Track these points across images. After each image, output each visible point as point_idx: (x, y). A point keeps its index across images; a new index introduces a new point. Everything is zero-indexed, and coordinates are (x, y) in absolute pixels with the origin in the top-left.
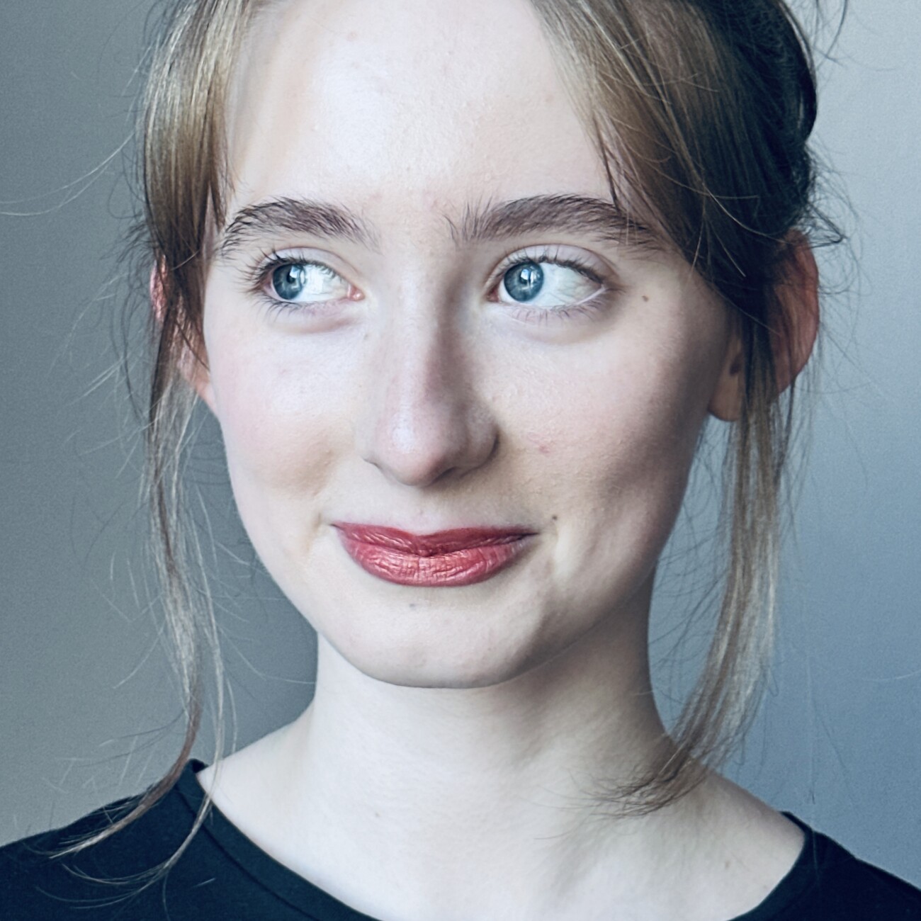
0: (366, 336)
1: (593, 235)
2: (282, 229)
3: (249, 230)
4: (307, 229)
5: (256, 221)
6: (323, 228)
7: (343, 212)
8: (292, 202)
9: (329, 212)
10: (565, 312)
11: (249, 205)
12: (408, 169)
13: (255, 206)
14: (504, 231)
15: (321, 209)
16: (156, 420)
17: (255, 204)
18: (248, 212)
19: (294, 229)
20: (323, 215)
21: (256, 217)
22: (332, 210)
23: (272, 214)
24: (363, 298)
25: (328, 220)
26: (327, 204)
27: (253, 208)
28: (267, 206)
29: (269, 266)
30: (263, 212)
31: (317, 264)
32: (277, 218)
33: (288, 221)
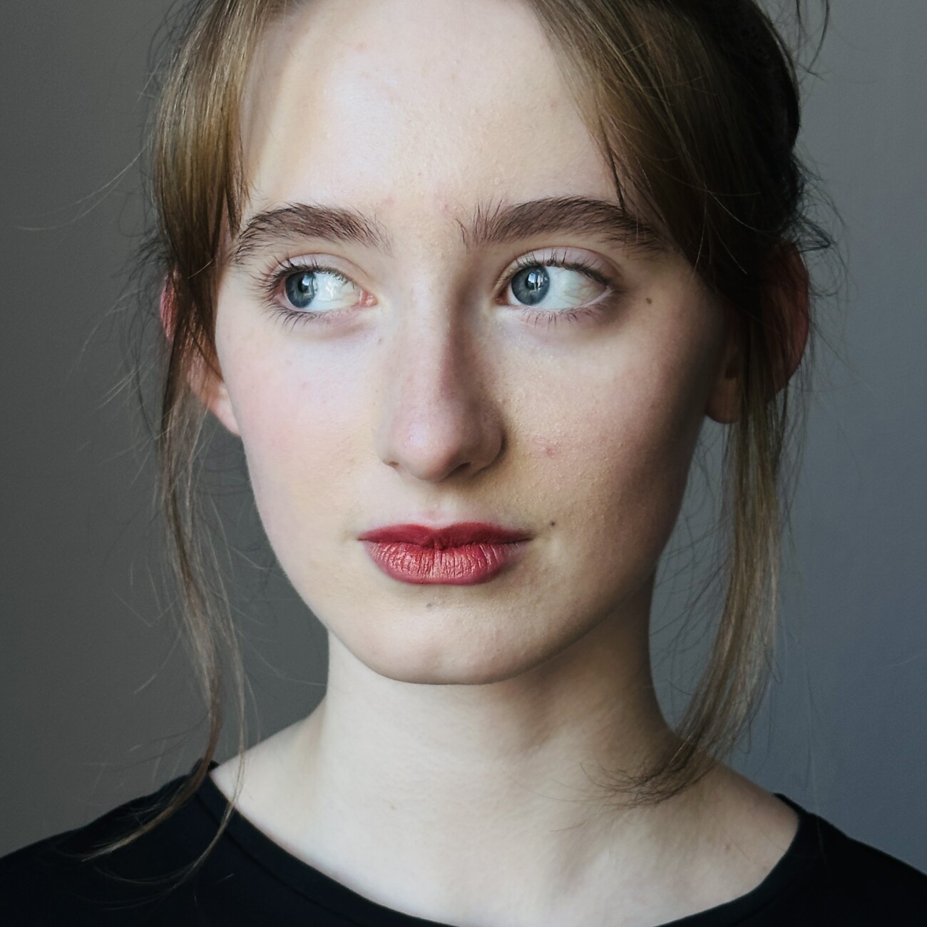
0: (380, 340)
1: (600, 236)
2: (296, 235)
3: (263, 235)
4: (321, 234)
5: (270, 227)
6: (337, 233)
7: (355, 216)
8: (306, 207)
9: (343, 217)
10: (573, 315)
11: (263, 211)
12: (420, 174)
13: (268, 212)
14: (513, 234)
15: (335, 214)
16: (168, 430)
17: (269, 210)
18: (262, 218)
19: (307, 234)
20: (337, 220)
21: (270, 223)
22: (345, 215)
23: (286, 220)
24: (375, 303)
25: (341, 224)
26: (340, 209)
27: (267, 214)
28: (281, 211)
29: (283, 273)
30: (277, 218)
31: (330, 271)
32: (291, 224)
33: (302, 227)
